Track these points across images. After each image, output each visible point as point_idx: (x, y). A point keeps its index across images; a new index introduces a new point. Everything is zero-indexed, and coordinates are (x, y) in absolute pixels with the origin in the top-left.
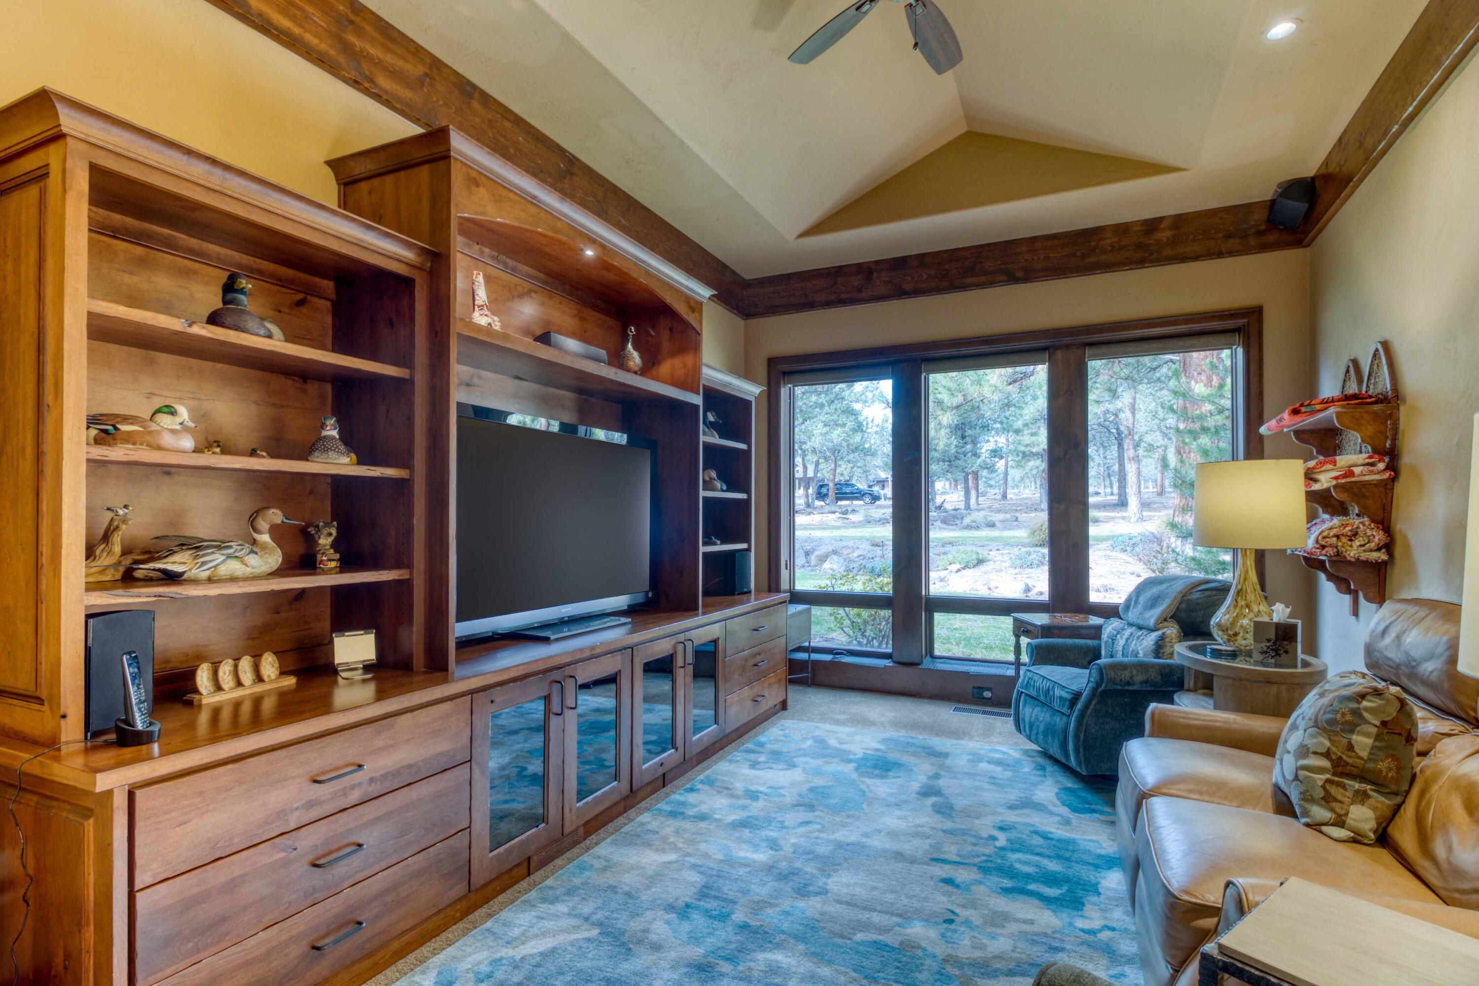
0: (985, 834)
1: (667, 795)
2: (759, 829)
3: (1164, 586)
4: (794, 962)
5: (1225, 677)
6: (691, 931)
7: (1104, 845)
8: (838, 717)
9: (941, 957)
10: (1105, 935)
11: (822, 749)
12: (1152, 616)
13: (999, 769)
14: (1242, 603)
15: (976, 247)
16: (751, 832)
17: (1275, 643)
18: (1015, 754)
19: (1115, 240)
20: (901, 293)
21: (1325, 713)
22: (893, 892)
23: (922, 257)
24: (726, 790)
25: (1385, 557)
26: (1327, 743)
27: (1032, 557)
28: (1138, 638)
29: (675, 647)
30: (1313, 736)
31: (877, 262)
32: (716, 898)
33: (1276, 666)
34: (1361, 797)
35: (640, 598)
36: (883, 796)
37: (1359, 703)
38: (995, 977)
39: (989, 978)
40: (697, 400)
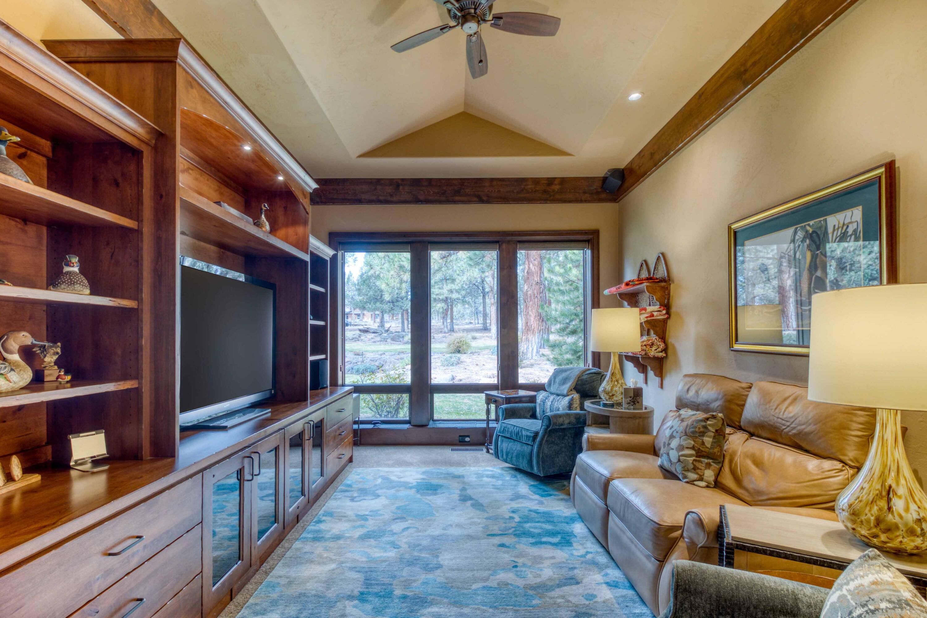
0: (507, 517)
1: (304, 529)
2: (379, 538)
3: (568, 373)
4: (446, 610)
5: (616, 417)
6: (374, 608)
7: (565, 511)
8: (387, 462)
9: (522, 587)
10: (589, 556)
11: (389, 483)
12: (565, 388)
13: (494, 480)
14: (614, 379)
15: (461, 179)
16: (375, 541)
17: (633, 398)
18: (499, 471)
19: (533, 186)
20: (417, 201)
21: (690, 429)
22: (478, 558)
23: (430, 181)
24: (341, 517)
25: (665, 355)
26: (693, 443)
27: (452, 360)
28: (558, 400)
29: (304, 427)
30: (685, 440)
31: (403, 180)
32: (377, 584)
33: (634, 409)
34: (708, 466)
35: (266, 395)
36: (441, 505)
37: (706, 422)
38: (553, 590)
39: (550, 591)
40: (307, 258)
